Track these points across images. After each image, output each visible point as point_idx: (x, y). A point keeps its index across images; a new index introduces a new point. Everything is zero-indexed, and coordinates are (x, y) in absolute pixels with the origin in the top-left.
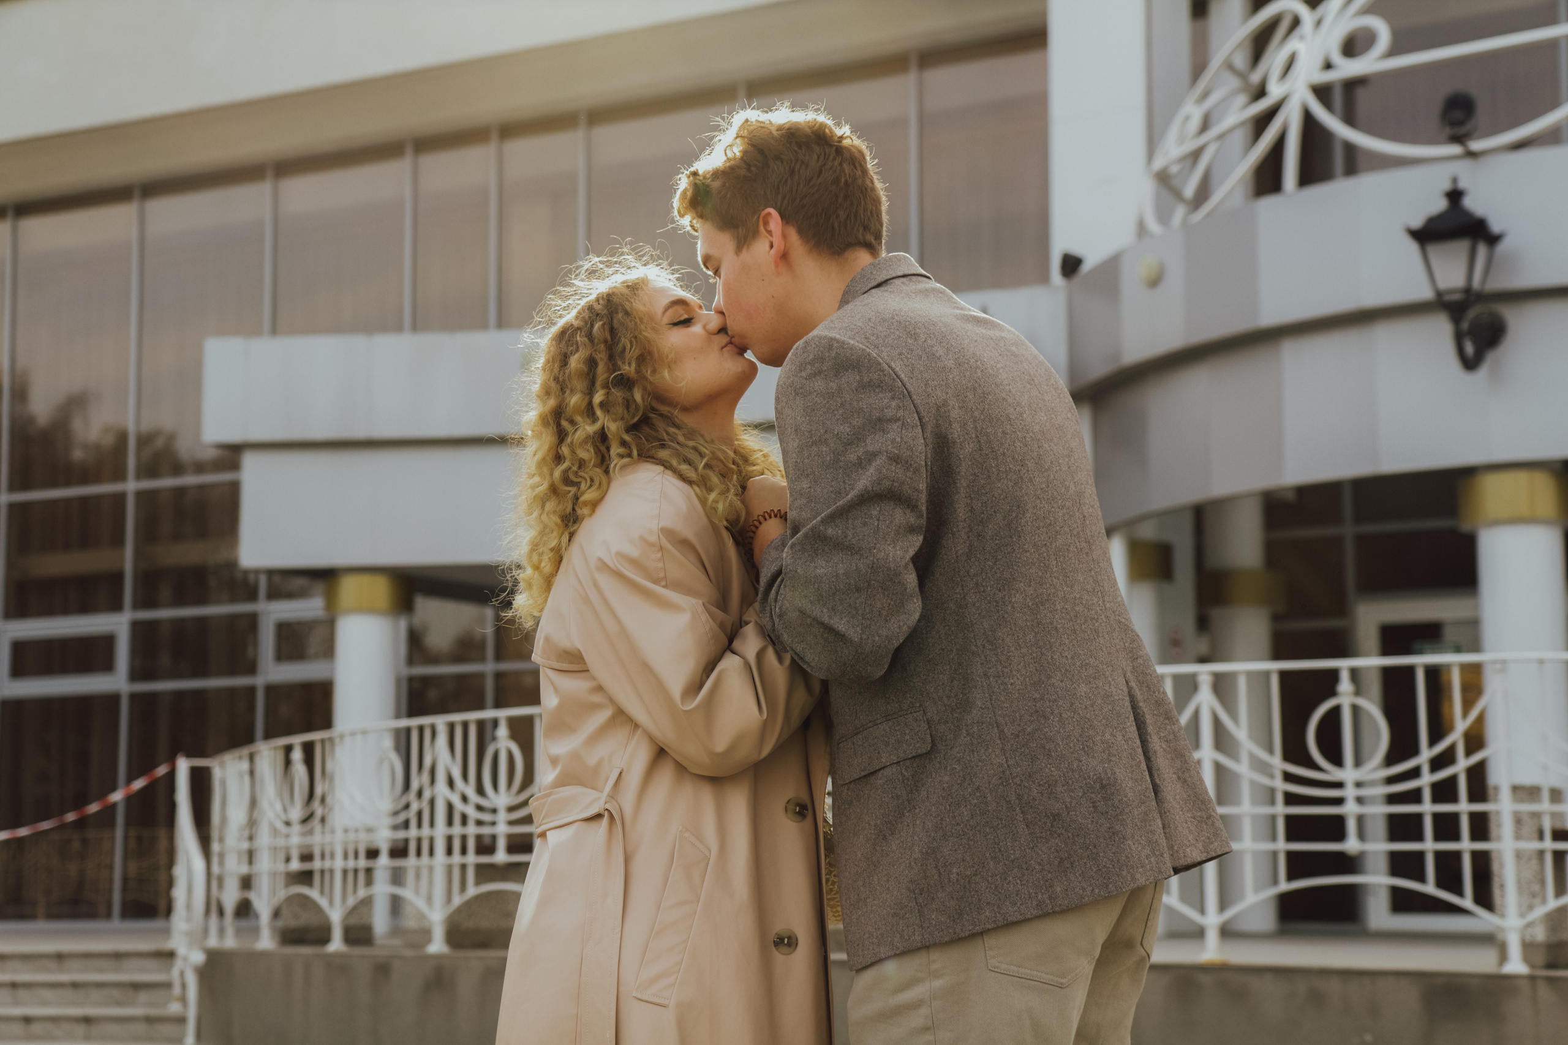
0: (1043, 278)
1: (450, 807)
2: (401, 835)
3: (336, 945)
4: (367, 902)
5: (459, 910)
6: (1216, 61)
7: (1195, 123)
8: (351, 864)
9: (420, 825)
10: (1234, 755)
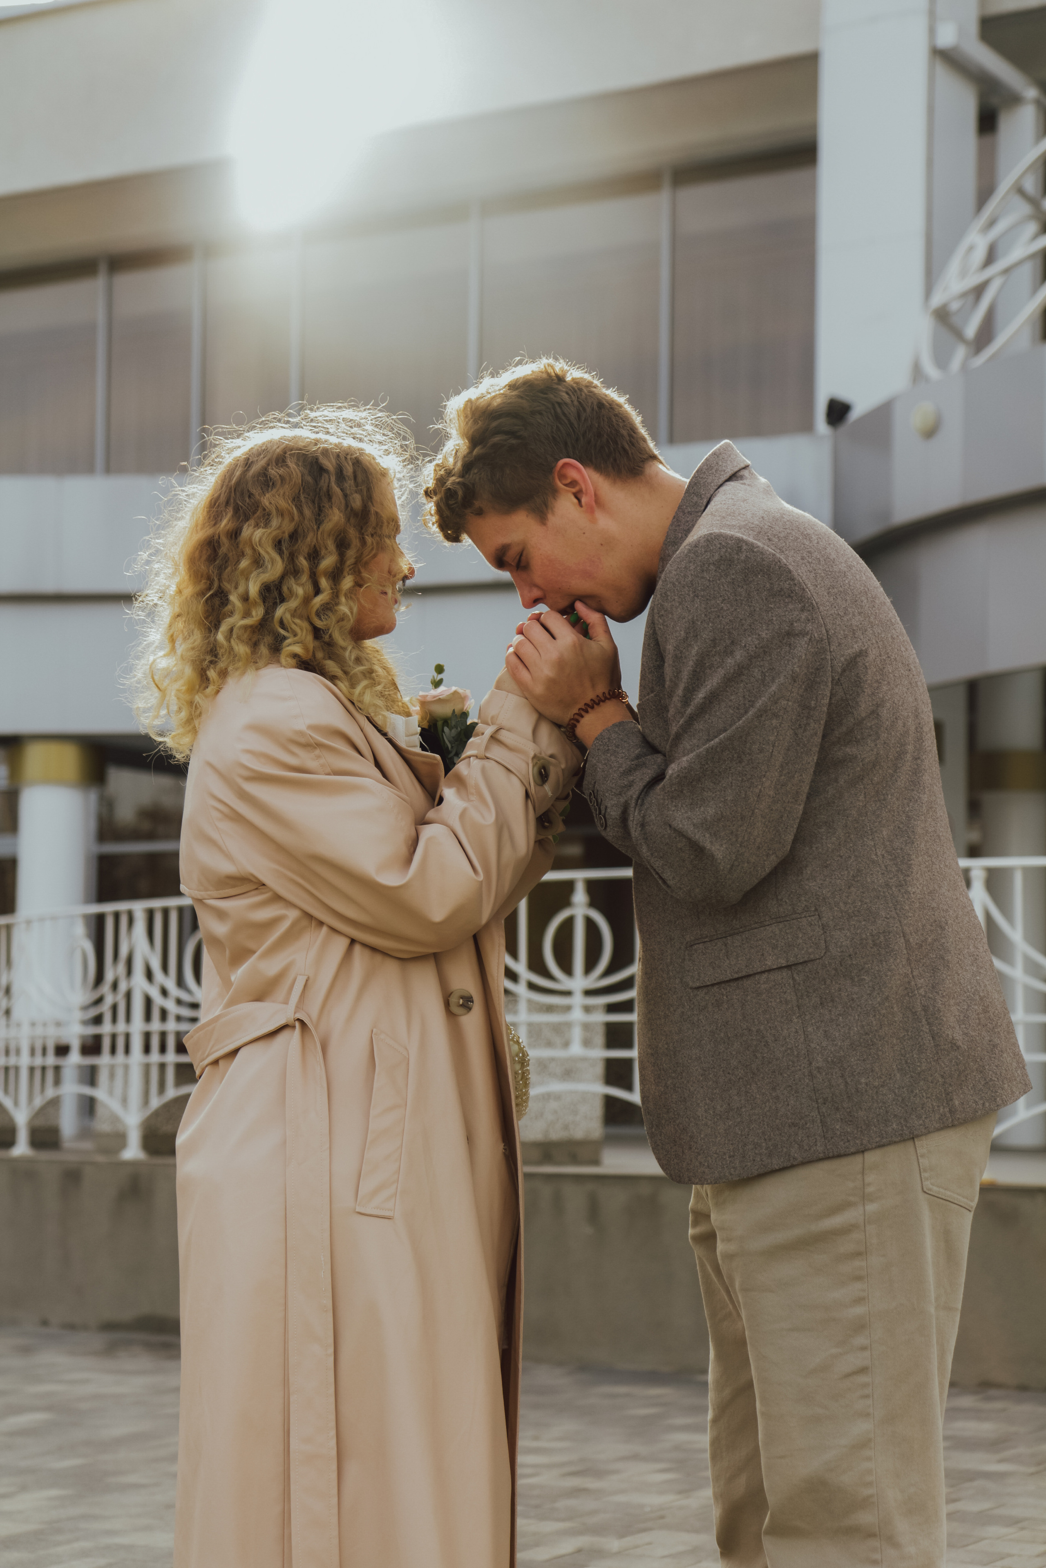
0: (806, 426)
1: (148, 1002)
2: (92, 1030)
3: (21, 1148)
4: (55, 1103)
5: (156, 1114)
6: (1005, 185)
7: (980, 254)
8: (38, 1061)
9: (114, 1020)
10: (1008, 959)
